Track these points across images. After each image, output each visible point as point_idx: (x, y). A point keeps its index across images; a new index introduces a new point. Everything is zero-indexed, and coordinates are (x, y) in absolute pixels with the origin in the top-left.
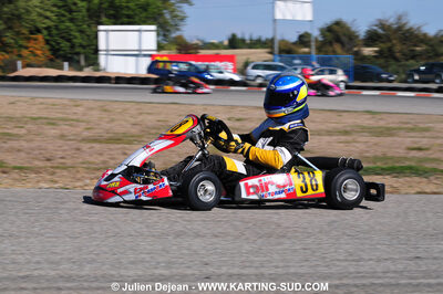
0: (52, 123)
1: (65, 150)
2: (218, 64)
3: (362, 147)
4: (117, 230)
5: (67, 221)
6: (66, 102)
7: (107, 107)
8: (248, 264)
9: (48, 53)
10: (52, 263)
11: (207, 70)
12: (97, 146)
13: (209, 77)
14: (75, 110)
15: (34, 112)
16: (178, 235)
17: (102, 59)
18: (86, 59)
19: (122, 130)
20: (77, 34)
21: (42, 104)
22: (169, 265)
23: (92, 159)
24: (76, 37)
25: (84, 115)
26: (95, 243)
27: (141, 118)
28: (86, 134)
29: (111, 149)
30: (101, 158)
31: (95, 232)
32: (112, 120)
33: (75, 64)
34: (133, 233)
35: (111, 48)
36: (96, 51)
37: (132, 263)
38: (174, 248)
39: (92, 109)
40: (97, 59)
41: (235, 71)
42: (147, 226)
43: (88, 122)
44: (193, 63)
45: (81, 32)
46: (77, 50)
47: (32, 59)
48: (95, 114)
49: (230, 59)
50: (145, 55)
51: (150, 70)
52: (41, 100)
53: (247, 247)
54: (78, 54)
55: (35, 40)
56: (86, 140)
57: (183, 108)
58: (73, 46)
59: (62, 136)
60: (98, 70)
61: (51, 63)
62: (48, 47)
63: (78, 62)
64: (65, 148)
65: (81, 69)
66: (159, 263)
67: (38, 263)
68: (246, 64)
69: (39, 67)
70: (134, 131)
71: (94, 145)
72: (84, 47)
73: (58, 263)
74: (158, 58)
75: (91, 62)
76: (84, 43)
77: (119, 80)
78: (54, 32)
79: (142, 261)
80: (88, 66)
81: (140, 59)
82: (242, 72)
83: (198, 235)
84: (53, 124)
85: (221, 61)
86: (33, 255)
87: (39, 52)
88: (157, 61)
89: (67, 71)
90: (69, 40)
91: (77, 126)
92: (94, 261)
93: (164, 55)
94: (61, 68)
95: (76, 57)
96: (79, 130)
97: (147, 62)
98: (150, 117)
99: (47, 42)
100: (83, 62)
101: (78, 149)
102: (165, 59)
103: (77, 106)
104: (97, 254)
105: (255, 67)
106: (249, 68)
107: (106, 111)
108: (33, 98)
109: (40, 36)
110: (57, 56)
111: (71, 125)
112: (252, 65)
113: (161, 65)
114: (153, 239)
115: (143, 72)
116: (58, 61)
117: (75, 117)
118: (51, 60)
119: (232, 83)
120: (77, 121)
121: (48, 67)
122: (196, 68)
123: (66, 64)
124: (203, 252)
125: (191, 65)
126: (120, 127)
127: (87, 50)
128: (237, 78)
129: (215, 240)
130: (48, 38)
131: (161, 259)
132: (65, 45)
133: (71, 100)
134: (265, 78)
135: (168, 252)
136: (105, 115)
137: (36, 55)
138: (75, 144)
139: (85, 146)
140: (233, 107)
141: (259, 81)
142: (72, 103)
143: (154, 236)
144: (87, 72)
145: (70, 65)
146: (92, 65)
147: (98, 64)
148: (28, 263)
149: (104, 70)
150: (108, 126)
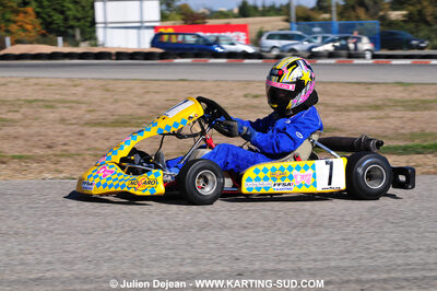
0: (50, 105)
1: (67, 136)
2: (228, 34)
3: (397, 123)
4: (134, 224)
5: (76, 215)
6: (63, 82)
7: (109, 86)
8: (283, 258)
9: (39, 28)
10: (65, 262)
11: (217, 42)
12: (102, 130)
13: (220, 50)
14: (73, 90)
15: (29, 94)
16: (202, 227)
17: (100, 33)
18: (82, 33)
19: (129, 112)
21: (36, 84)
22: (195, 261)
23: (97, 145)
24: (69, 9)
25: (85, 95)
26: (110, 239)
27: (147, 97)
28: (88, 117)
29: (118, 134)
31: (110, 227)
32: (116, 101)
33: (69, 39)
34: (152, 227)
35: (109, 20)
36: (93, 24)
37: (155, 260)
38: (200, 241)
39: (92, 88)
40: (94, 32)
41: (248, 42)
42: (167, 219)
43: (90, 104)
44: (201, 34)
46: (71, 23)
47: (22, 35)
48: (96, 95)
49: (243, 28)
50: (148, 27)
51: (154, 43)
52: (35, 81)
53: (280, 239)
54: (72, 27)
55: (25, 13)
56: (89, 124)
57: (193, 85)
58: (66, 19)
59: (63, 121)
60: (96, 45)
61: (44, 38)
62: (39, 21)
63: (74, 36)
64: (67, 133)
65: (77, 45)
66: (184, 259)
68: (260, 34)
69: (31, 43)
70: (142, 112)
71: (98, 129)
72: (78, 19)
73: (72, 263)
74: (162, 30)
75: (88, 36)
76: (78, 15)
77: (120, 55)
78: (46, 4)
79: (166, 258)
80: (85, 40)
81: (142, 31)
82: (256, 42)
83: (223, 227)
84: (52, 107)
85: (232, 32)
86: (43, 254)
87: (29, 27)
88: (162, 34)
89: (61, 47)
90: (62, 12)
91: (78, 109)
92: (111, 258)
93: (169, 27)
94: (55, 44)
95: (70, 31)
96: (81, 112)
97: (149, 35)
98: (157, 97)
99: (38, 15)
100: (78, 37)
101: (82, 134)
102: (170, 30)
103: (75, 86)
104: (114, 252)
105: (271, 37)
106: (264, 38)
107: (108, 90)
108: (26, 79)
109: (30, 9)
110: (49, 31)
111: (70, 108)
112: (266, 35)
113: (166, 38)
114: (174, 233)
115: (146, 46)
116: (51, 36)
117: (74, 98)
118: (43, 35)
119: (245, 55)
120: (78, 102)
121: (39, 42)
122: (205, 40)
123: (60, 39)
124: (232, 246)
125: (199, 36)
126: (126, 108)
127: (82, 23)
128: (250, 50)
129: (243, 232)
130: (38, 10)
131: (186, 255)
132: (57, 17)
133: (69, 79)
134: (282, 49)
135: (192, 247)
136: (108, 95)
137: (26, 30)
138: (80, 129)
139: (89, 131)
140: (248, 82)
141: (275, 52)
142: (69, 83)
143: (175, 229)
144: (84, 48)
145: (64, 40)
146: (90, 39)
147: (96, 39)
148: (38, 263)
149: (103, 45)
150: (112, 107)
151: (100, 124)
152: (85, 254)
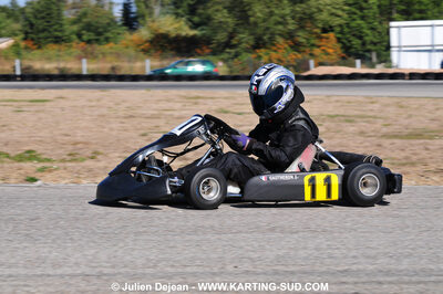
0: (349, 120)
1: (366, 147)
4: (430, 225)
5: (377, 216)
6: (360, 99)
7: (404, 103)
9: (340, 52)
10: (368, 257)
12: (398, 142)
14: (371, 107)
15: (331, 110)
17: (395, 56)
18: (378, 56)
20: (368, 32)
21: (337, 101)
23: (394, 155)
24: (367, 35)
25: (382, 111)
27: (439, 113)
28: (385, 130)
29: (412, 145)
30: (403, 154)
31: (408, 227)
32: (410, 116)
33: (367, 61)
35: (403, 44)
36: (388, 47)
39: (387, 105)
40: (389, 55)
43: (385, 119)
45: (373, 29)
46: (369, 47)
47: (324, 58)
48: (392, 111)
50: (438, 51)
52: (336, 98)
54: (369, 51)
55: (327, 38)
56: (386, 136)
58: (364, 44)
59: (362, 133)
60: (390, 67)
61: (344, 61)
62: (340, 45)
63: (370, 59)
64: (367, 144)
65: (373, 66)
67: (354, 257)
69: (332, 65)
70: (434, 126)
71: (396, 141)
72: (375, 44)
73: (375, 258)
75: (383, 59)
76: (375, 40)
77: (413, 76)
78: (346, 30)
80: (380, 62)
81: (433, 54)
86: (349, 250)
87: (331, 51)
89: (359, 68)
90: (360, 38)
91: (375, 123)
92: (411, 255)
94: (354, 66)
95: (367, 54)
96: (378, 126)
97: (439, 57)
99: (339, 40)
100: (374, 59)
101: (379, 145)
103: (372, 103)
104: (412, 249)
107: (402, 107)
108: (328, 96)
109: (331, 35)
110: (348, 54)
111: (368, 122)
115: (436, 67)
116: (351, 59)
117: (372, 114)
118: (343, 58)
120: (375, 117)
121: (340, 65)
123: (358, 62)
126: (419, 122)
127: (378, 47)
130: (339, 36)
132: (356, 42)
133: (367, 97)
136: (402, 111)
137: (328, 54)
138: (377, 141)
139: (386, 142)
142: (367, 100)
144: (379, 69)
145: (362, 63)
146: (385, 61)
147: (390, 61)
148: (345, 258)
149: (397, 67)
150: (406, 122)
151: (396, 137)
152: (387, 250)
